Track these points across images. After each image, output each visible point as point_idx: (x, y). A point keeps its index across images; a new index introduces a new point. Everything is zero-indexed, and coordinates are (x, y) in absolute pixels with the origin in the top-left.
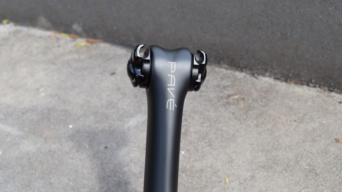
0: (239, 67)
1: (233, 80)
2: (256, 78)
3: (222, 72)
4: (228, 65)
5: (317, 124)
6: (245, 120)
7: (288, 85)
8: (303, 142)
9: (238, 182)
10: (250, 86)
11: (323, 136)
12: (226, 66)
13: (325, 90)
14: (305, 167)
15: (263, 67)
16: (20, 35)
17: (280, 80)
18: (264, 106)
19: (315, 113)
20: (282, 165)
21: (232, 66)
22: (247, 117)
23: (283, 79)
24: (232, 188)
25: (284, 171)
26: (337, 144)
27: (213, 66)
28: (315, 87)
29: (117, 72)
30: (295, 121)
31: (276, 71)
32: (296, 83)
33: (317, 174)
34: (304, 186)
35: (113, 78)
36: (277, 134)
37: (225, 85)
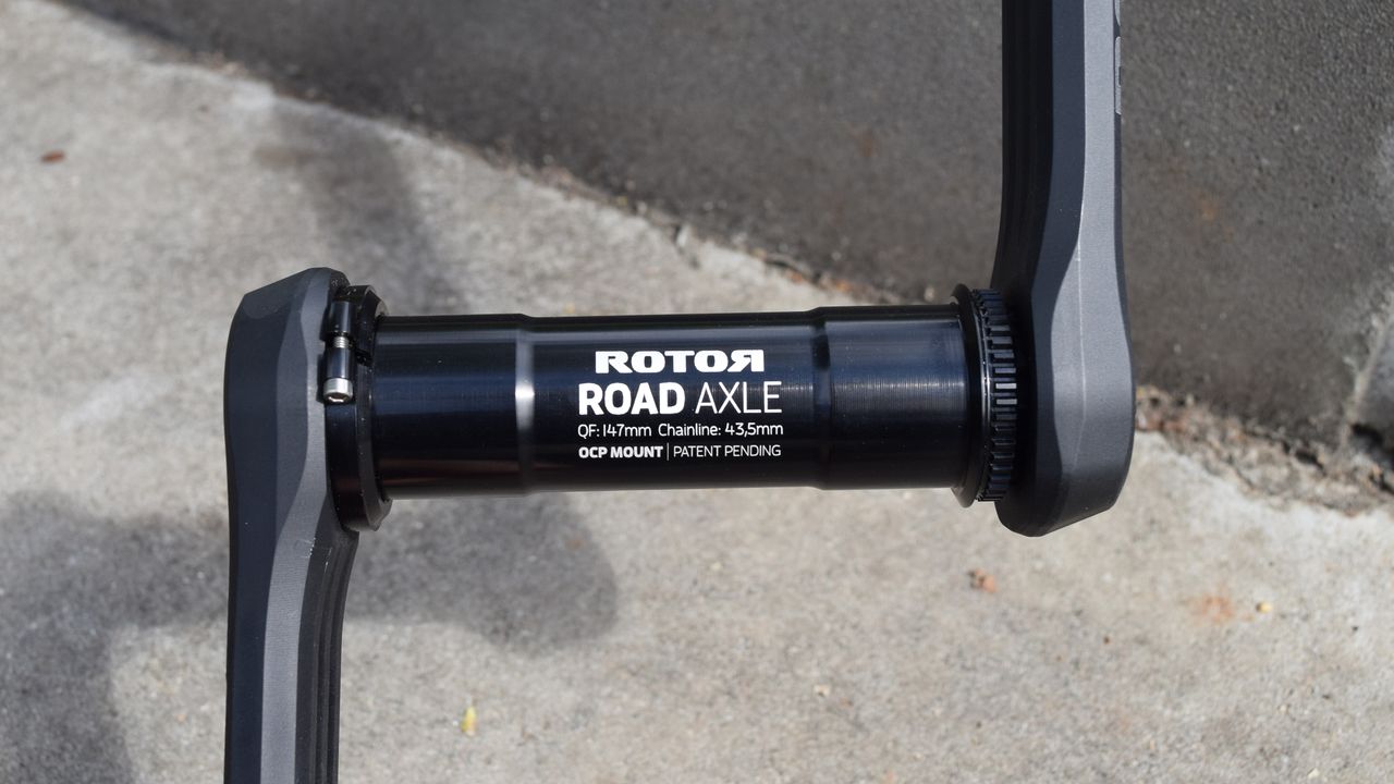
0: (620, 191)
1: (584, 246)
3: (545, 202)
4: (576, 174)
8: (829, 573)
9: (515, 730)
10: (653, 283)
11: (923, 552)
12: (567, 179)
14: (817, 689)
15: (723, 204)
20: (719, 671)
21: (590, 182)
23: (803, 267)
24: (483, 756)
25: (723, 700)
26: (974, 595)
27: (512, 172)
29: (73, 150)
31: (778, 230)
33: (858, 725)
35: (48, 177)
36: (725, 525)
37: (548, 268)
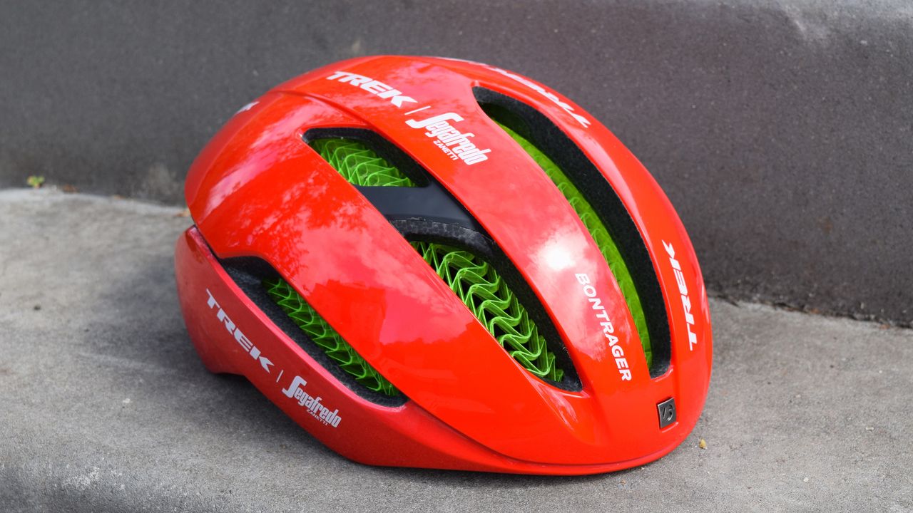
2: (734, 304)
5: (881, 372)
6: (722, 363)
7: (806, 316)
13: (889, 327)
16: (88, 209)
17: (786, 308)
18: (758, 345)
19: (874, 357)
22: (724, 358)
28: (868, 319)
30: (832, 367)
32: (824, 314)
34: (870, 453)
